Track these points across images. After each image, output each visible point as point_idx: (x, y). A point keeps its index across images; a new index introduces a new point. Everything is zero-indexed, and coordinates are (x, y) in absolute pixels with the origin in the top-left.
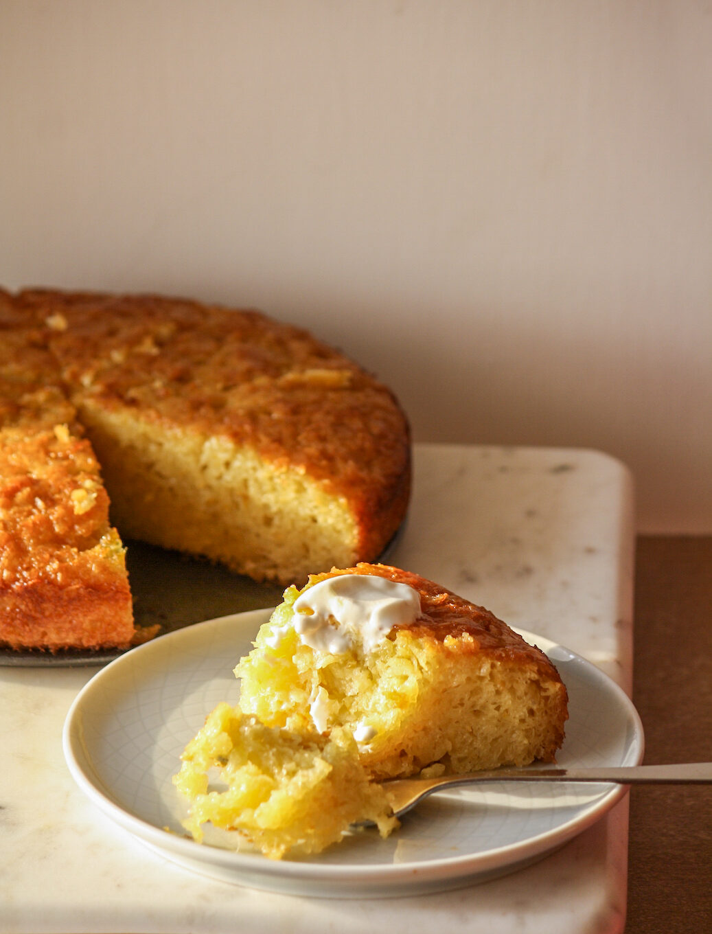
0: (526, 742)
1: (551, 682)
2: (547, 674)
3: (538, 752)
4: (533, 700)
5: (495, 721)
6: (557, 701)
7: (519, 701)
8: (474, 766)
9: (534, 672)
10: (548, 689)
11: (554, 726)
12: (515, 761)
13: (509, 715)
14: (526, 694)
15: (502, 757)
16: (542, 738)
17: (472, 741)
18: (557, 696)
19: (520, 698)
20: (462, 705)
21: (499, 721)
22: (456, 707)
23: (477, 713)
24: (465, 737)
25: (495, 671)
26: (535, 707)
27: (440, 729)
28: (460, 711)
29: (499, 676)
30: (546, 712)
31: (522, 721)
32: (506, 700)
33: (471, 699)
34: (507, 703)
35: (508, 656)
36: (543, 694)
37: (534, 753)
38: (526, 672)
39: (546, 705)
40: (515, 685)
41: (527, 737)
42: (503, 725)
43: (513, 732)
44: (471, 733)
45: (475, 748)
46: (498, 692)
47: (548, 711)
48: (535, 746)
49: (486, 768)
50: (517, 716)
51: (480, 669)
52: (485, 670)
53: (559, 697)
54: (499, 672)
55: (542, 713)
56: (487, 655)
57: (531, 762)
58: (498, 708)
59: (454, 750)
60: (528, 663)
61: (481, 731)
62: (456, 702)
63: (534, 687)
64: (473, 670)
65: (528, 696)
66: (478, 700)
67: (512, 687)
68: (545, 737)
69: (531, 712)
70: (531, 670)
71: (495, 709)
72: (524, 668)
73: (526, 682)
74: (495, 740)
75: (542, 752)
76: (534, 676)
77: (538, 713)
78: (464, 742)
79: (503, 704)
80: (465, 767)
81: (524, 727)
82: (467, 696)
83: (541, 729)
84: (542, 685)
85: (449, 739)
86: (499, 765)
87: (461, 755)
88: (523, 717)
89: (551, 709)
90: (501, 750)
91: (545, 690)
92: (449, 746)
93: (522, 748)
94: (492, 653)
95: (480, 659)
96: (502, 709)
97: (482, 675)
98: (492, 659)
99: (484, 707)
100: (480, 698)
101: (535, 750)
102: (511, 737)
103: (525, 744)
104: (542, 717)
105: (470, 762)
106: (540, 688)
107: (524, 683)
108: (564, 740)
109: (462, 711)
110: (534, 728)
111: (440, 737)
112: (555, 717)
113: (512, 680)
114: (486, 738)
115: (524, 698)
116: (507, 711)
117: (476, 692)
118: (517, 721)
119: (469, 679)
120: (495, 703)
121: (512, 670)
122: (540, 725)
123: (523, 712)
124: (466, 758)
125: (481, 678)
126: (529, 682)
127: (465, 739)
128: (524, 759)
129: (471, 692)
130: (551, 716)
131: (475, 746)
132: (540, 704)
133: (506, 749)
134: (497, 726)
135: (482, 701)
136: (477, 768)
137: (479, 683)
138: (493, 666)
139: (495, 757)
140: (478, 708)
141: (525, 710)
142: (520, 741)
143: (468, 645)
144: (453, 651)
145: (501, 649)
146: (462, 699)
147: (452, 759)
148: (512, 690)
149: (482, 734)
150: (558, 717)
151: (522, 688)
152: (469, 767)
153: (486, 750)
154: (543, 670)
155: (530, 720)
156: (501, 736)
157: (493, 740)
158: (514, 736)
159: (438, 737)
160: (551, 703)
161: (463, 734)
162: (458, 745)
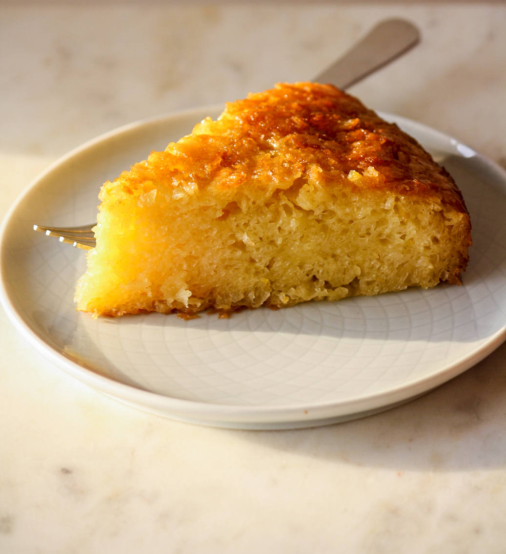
0: (431, 267)
1: (455, 212)
2: (451, 203)
3: (443, 274)
4: (437, 230)
5: (401, 249)
6: (461, 229)
7: (424, 231)
8: (382, 289)
9: (437, 203)
10: (451, 219)
11: (459, 252)
12: (421, 284)
13: (414, 243)
14: (430, 224)
15: (408, 280)
16: (446, 263)
17: (380, 267)
18: (461, 224)
19: (424, 228)
20: (369, 234)
21: (405, 248)
22: (363, 237)
23: (384, 242)
24: (372, 263)
25: (399, 204)
26: (439, 236)
27: (348, 256)
28: (367, 240)
29: (404, 209)
30: (450, 239)
31: (427, 248)
32: (411, 229)
33: (377, 229)
34: (412, 233)
35: (412, 189)
36: (447, 223)
37: (439, 276)
38: (429, 204)
39: (449, 233)
40: (419, 216)
41: (433, 262)
42: (409, 252)
43: (419, 258)
44: (379, 259)
45: (383, 273)
46: (403, 223)
47: (452, 239)
48: (440, 270)
49: (393, 290)
50: (422, 244)
51: (385, 202)
52: (390, 203)
53: (463, 225)
54: (403, 205)
55: (446, 241)
56: (391, 189)
57: (436, 284)
58: (403, 237)
59: (363, 274)
60: (432, 196)
61: (387, 258)
62: (363, 231)
63: (438, 217)
64: (377, 204)
65: (433, 226)
66: (384, 229)
67: (417, 218)
68: (450, 261)
69: (435, 240)
70: (434, 202)
71: (401, 238)
72: (427, 201)
73: (430, 213)
74: (403, 265)
75: (447, 276)
76: (438, 208)
77: (441, 242)
78: (372, 267)
79: (407, 234)
80: (373, 290)
81: (429, 253)
82: (373, 227)
83: (445, 255)
84: (445, 215)
85: (358, 265)
86: (406, 287)
87: (370, 279)
88: (428, 245)
89: (454, 236)
90: (407, 274)
91: (449, 220)
92: (358, 271)
93: (427, 272)
94: (396, 187)
95: (385, 194)
96: (407, 238)
97: (386, 208)
98: (397, 192)
99: (389, 236)
100: (386, 228)
101: (440, 274)
102: (416, 262)
103: (430, 269)
104: (446, 244)
105: (378, 286)
106: (444, 218)
107: (428, 214)
108: (468, 263)
109: (369, 240)
110: (439, 254)
111: (349, 264)
112: (459, 244)
113: (416, 212)
114: (392, 264)
115: (429, 228)
116: (412, 239)
117: (381, 223)
118: (422, 249)
119: (374, 212)
120: (400, 233)
121: (416, 202)
122: (444, 251)
123: (427, 240)
124: (374, 281)
125: (387, 211)
126: (433, 213)
127: (373, 265)
128: (430, 281)
129: (377, 222)
130: (455, 242)
131: (382, 271)
132: (444, 232)
133: (412, 273)
134: (403, 253)
135: (387, 231)
136: (385, 291)
137: (384, 214)
138: (397, 200)
139: (402, 280)
140: (384, 237)
141: (429, 239)
142: (425, 265)
143: (372, 179)
144: (358, 185)
145: (406, 181)
146: (369, 229)
147: (360, 282)
148: (417, 221)
149: (389, 260)
150: (462, 242)
151: (425, 218)
152: (376, 290)
153: (392, 274)
154: (447, 200)
155: (435, 248)
156: (407, 262)
157: (399, 265)
158: (420, 261)
159: (347, 263)
160: (455, 231)
161: (371, 260)
162: (366, 271)
